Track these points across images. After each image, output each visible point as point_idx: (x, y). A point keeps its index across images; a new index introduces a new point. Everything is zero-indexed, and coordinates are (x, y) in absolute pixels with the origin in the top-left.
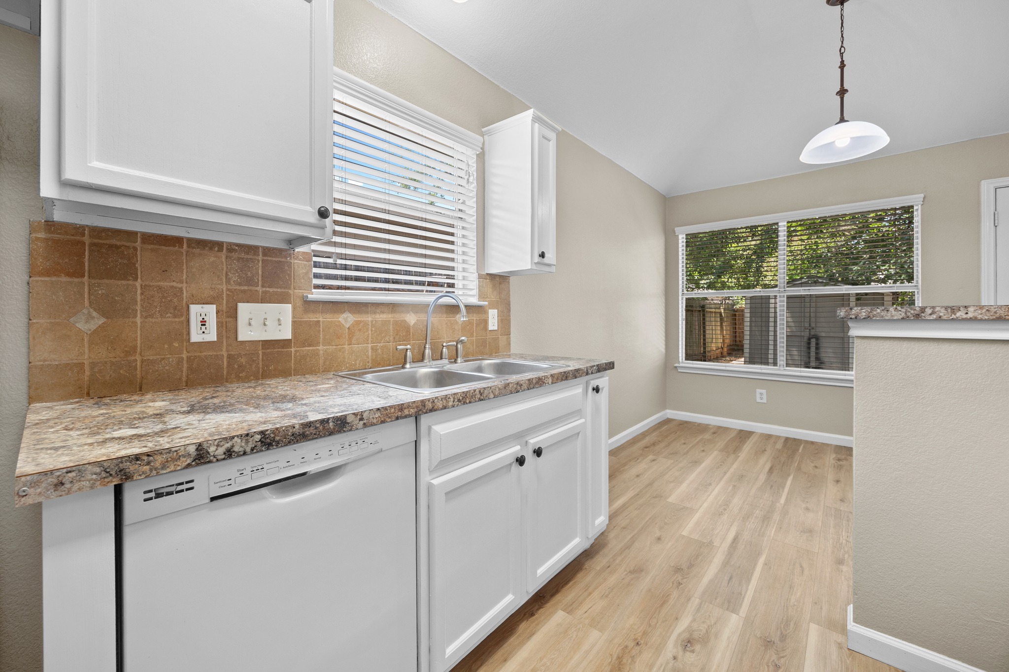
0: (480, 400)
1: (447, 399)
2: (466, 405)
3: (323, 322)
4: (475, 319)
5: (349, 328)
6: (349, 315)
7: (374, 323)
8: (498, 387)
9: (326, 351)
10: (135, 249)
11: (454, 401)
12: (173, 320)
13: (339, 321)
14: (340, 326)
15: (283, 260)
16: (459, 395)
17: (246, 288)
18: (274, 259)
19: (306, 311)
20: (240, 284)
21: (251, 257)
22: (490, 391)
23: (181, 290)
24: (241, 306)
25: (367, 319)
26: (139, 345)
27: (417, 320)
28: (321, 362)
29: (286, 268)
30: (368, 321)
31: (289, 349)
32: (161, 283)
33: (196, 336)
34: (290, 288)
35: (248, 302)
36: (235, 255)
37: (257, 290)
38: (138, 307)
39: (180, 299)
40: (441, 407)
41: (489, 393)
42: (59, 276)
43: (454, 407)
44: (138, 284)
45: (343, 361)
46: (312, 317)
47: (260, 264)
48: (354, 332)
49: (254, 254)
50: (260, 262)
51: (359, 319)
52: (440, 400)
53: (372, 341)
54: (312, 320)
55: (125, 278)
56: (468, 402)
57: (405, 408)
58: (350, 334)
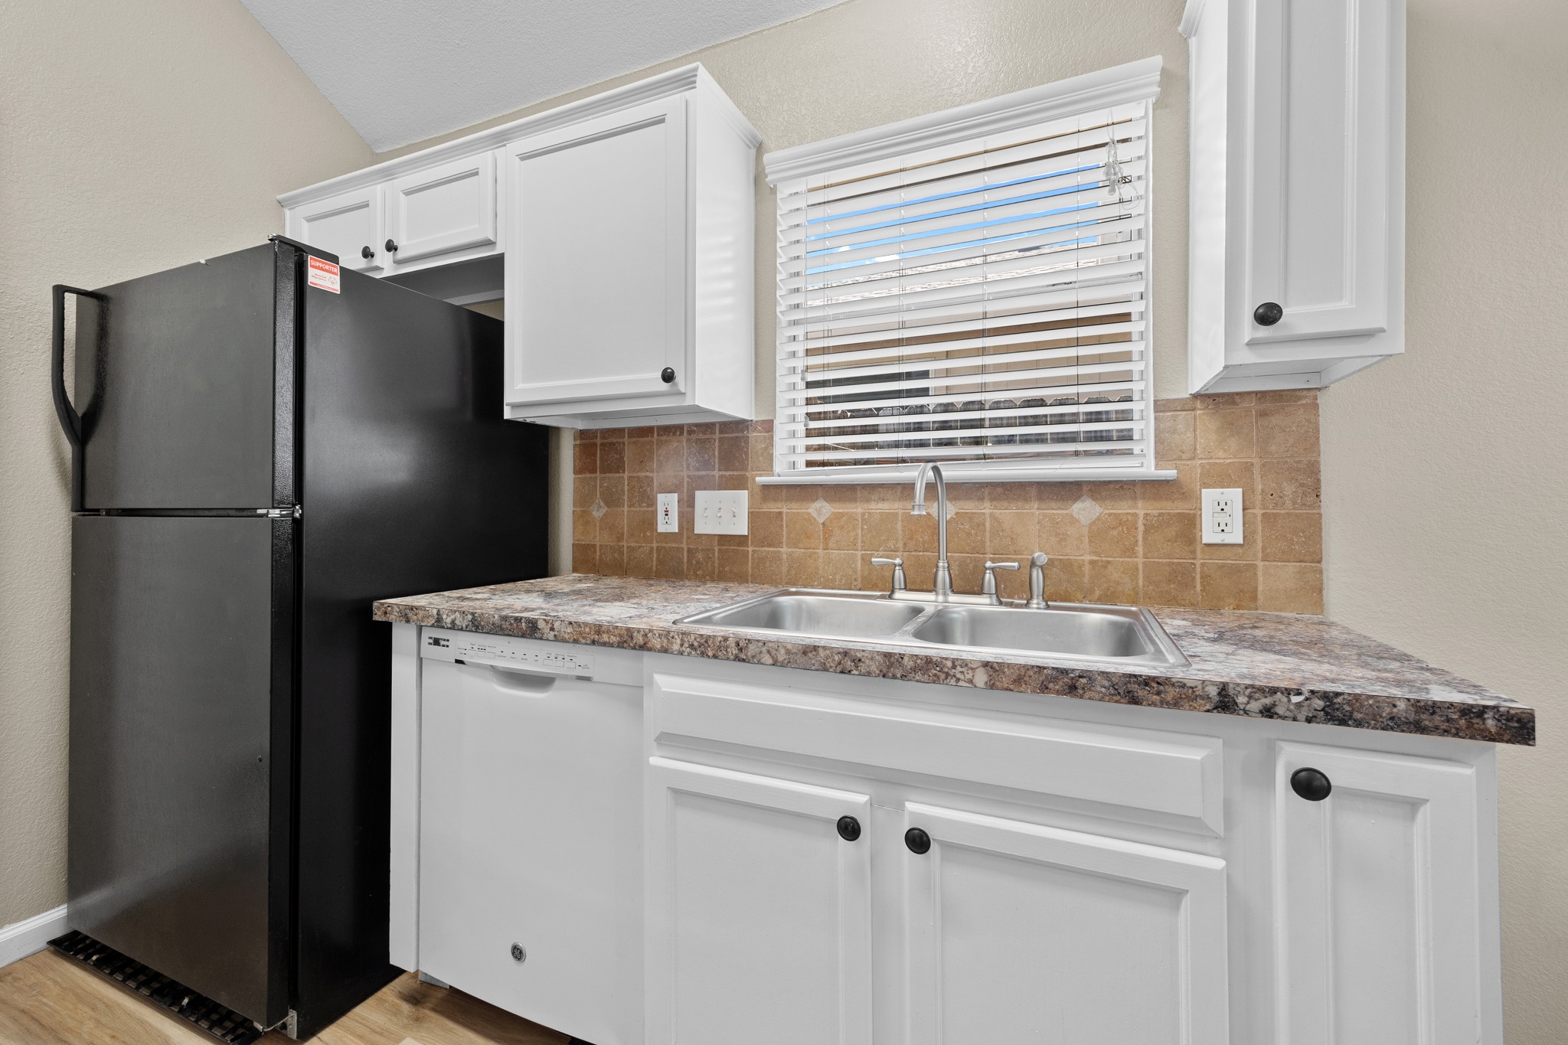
0: (737, 659)
1: (670, 638)
2: (705, 660)
3: (787, 513)
4: (1141, 513)
5: (823, 524)
6: (825, 504)
7: (866, 517)
8: (785, 647)
9: (790, 555)
10: (624, 444)
11: (682, 645)
12: (648, 509)
13: (809, 514)
14: (811, 520)
15: (740, 435)
16: (693, 638)
17: (704, 473)
18: (730, 435)
19: (765, 499)
20: (698, 469)
21: (708, 436)
22: (764, 649)
23: (652, 478)
24: (698, 493)
25: (855, 510)
26: (625, 532)
27: (957, 514)
28: (784, 569)
29: (743, 444)
30: (856, 514)
31: (745, 548)
32: (639, 474)
33: (662, 528)
34: (746, 470)
35: (705, 489)
36: (693, 437)
37: (713, 475)
38: (626, 498)
39: (652, 490)
40: (659, 646)
41: (761, 652)
42: (585, 473)
43: (682, 654)
44: (626, 475)
45: (815, 573)
46: (772, 507)
47: (717, 444)
48: (832, 531)
49: (711, 433)
50: (717, 441)
51: (841, 511)
52: (657, 635)
53: (862, 546)
54: (772, 510)
55: (618, 472)
56: (710, 654)
57: (604, 632)
58: (826, 533)
